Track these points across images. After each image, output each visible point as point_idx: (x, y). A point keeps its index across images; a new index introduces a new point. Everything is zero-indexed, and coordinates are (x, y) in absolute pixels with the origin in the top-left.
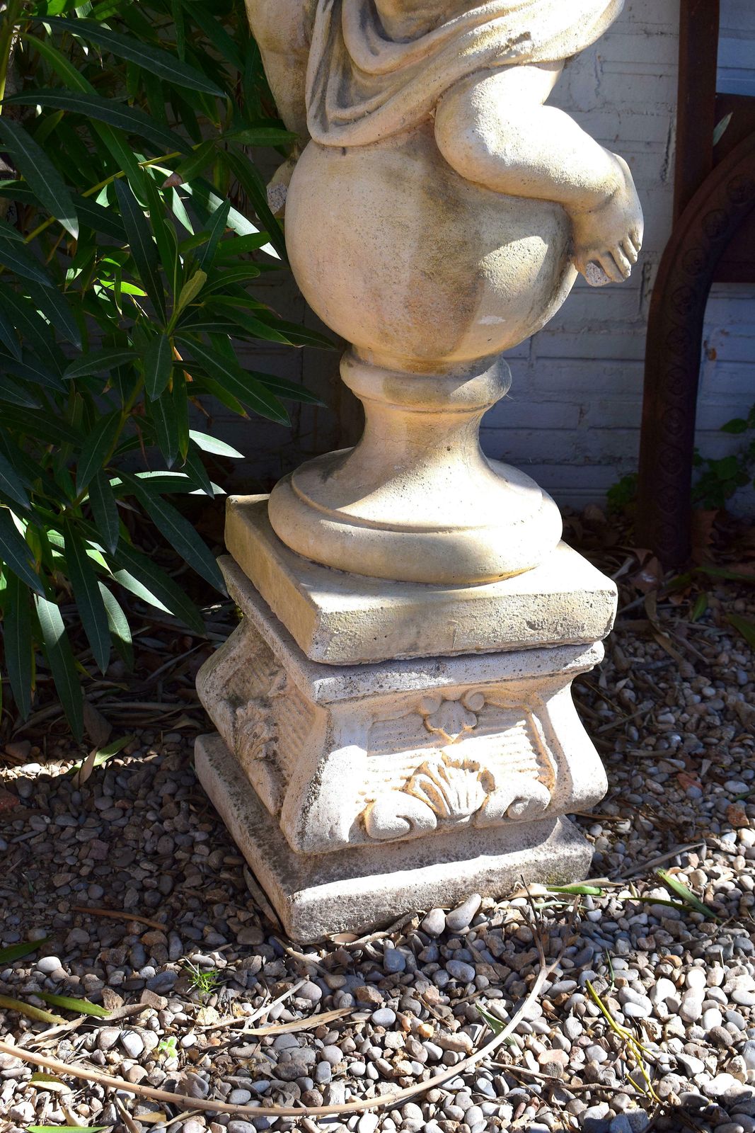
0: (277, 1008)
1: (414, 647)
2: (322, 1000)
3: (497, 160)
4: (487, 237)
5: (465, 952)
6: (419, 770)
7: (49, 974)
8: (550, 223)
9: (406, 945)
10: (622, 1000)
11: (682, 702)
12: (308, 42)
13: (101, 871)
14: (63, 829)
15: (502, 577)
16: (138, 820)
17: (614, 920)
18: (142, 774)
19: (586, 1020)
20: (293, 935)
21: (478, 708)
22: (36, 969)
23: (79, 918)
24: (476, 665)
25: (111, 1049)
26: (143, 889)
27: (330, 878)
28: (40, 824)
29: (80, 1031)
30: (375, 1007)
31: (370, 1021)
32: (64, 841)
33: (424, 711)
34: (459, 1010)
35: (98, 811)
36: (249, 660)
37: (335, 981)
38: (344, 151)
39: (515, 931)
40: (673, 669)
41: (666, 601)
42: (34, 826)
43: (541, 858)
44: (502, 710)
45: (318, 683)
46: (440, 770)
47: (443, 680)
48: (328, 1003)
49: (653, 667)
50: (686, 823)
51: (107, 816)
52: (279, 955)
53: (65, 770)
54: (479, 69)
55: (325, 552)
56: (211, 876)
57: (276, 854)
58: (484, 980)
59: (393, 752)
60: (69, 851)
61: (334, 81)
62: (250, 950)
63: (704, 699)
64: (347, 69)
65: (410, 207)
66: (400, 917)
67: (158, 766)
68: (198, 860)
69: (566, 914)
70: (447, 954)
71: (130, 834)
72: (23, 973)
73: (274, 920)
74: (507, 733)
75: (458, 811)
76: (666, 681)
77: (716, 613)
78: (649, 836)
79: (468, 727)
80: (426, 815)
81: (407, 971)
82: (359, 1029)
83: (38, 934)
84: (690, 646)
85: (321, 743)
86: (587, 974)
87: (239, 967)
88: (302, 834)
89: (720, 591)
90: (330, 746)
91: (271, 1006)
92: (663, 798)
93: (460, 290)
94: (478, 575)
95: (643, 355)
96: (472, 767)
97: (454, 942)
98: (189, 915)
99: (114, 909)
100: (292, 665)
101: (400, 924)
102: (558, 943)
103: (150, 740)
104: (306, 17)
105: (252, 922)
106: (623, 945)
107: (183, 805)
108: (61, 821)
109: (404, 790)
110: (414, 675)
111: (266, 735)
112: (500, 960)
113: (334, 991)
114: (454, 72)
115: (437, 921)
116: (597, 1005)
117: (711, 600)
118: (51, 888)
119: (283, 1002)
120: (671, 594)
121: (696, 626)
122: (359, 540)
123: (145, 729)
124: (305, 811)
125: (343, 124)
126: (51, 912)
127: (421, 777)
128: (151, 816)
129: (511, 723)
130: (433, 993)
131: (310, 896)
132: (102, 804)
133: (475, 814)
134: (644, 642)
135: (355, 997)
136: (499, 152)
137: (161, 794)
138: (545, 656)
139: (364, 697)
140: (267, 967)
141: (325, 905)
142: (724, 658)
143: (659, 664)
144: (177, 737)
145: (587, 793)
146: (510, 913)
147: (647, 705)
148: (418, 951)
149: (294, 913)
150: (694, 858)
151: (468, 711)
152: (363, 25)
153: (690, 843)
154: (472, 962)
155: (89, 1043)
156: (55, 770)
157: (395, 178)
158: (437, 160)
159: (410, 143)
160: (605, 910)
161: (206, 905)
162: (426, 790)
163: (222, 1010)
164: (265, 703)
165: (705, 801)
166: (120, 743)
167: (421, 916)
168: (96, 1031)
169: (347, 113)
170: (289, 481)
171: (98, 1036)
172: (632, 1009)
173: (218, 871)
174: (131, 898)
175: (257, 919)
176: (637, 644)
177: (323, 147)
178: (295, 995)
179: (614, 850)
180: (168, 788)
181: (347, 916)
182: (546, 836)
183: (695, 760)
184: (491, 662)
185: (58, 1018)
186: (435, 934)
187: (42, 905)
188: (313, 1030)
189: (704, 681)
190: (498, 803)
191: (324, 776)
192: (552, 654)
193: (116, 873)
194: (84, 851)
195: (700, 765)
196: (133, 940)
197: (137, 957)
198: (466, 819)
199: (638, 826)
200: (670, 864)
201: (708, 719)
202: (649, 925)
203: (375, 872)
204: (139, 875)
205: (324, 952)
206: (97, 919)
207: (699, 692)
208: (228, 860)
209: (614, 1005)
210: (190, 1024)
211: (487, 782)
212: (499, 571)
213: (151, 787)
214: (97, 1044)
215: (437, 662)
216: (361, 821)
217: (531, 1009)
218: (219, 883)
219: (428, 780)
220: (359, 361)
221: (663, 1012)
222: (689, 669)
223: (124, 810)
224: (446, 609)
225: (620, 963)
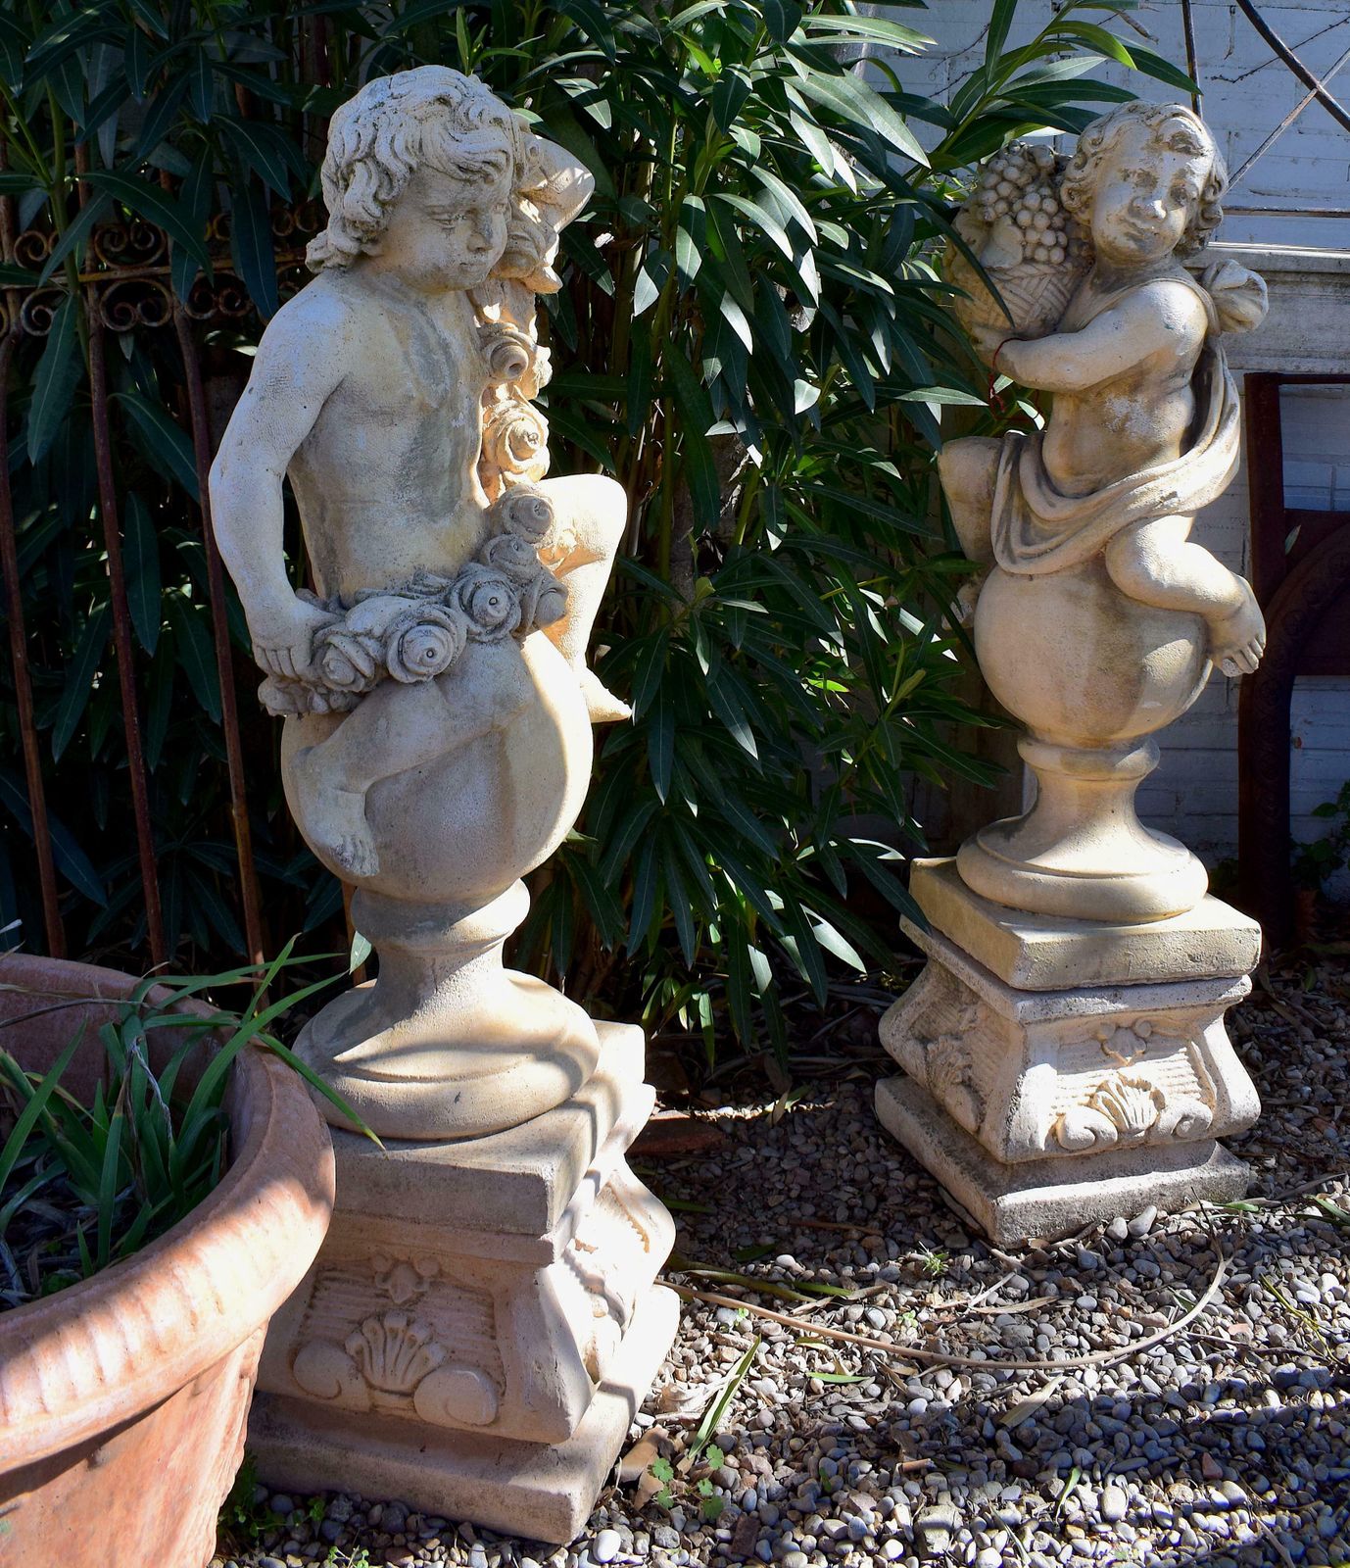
0: (991, 1294)
1: (1098, 975)
2: (1028, 1291)
3: (1158, 584)
4: (1148, 640)
5: (1149, 1254)
6: (1100, 1088)
7: (788, 1268)
8: (1194, 630)
9: (1095, 1248)
10: (1294, 1290)
11: (1307, 1060)
12: (991, 495)
13: (809, 1194)
14: (768, 1159)
15: (1167, 916)
16: (832, 1154)
17: (1273, 1231)
18: (827, 1116)
19: (1264, 1303)
20: (996, 1238)
21: (1147, 1035)
22: (774, 1265)
23: (798, 1230)
24: (1147, 993)
25: (857, 1322)
26: (850, 1208)
27: (1027, 1186)
28: (747, 1154)
29: (828, 1308)
30: (1077, 1295)
31: (1074, 1306)
32: (771, 1169)
33: (1102, 1036)
34: (1150, 1298)
35: (794, 1147)
36: (933, 1004)
37: (1039, 1275)
38: (1031, 577)
39: (1189, 1238)
40: (1292, 1034)
41: (1278, 975)
42: (743, 1156)
43: (1206, 1175)
44: (1166, 1037)
45: (1020, 1004)
46: (1118, 1088)
47: (1121, 1006)
48: (1036, 1291)
49: (1274, 1032)
50: (1327, 1156)
51: (804, 1149)
52: (985, 1255)
53: (756, 1113)
54: (1140, 519)
55: (1017, 897)
56: (911, 1195)
57: (974, 1169)
58: (1169, 1275)
59: (1077, 1072)
60: (777, 1177)
61: (1016, 525)
62: (956, 1253)
63: (1327, 1057)
64: (1026, 515)
65: (1088, 619)
66: (1088, 1225)
67: (839, 1111)
68: (895, 1184)
69: (1231, 1226)
70: (1133, 1255)
71: (828, 1164)
72: (765, 1269)
73: (976, 1227)
74: (1171, 1058)
75: (1135, 1125)
76: (1288, 1043)
77: (1326, 985)
78: (1294, 1169)
79: (1139, 1051)
80: (1109, 1127)
81: (1099, 1268)
82: (1067, 1312)
83: (768, 1240)
84: (1306, 1012)
85: (1018, 1061)
86: (1259, 1268)
87: (950, 1265)
88: (1007, 1140)
89: (1328, 967)
90: (1027, 1064)
91: (987, 1293)
92: (1303, 1140)
93: (1128, 681)
94: (1147, 914)
95: (1236, 746)
96: (1144, 1086)
97: (1137, 1245)
98: (898, 1226)
99: (829, 1221)
100: (991, 994)
101: (1085, 1233)
102: (1229, 1246)
103: (827, 1088)
104: (989, 476)
105: (954, 1230)
106: (1286, 1250)
107: (872, 1140)
108: (766, 1152)
109: (1089, 1105)
110: (1097, 1000)
111: (961, 1062)
112: (1178, 1260)
113: (1038, 1283)
114: (1122, 521)
115: (1121, 1228)
116: (1271, 1292)
117: (1323, 974)
118: (766, 1207)
119: (998, 1291)
120: (1282, 968)
121: (1309, 996)
122: (1047, 886)
123: (820, 1079)
124: (1009, 1120)
125: (1029, 557)
126: (773, 1225)
127: (1102, 1094)
128: (842, 1150)
129: (1174, 1050)
130: (1126, 1284)
131: (1011, 1200)
132: (794, 1140)
133: (1149, 1130)
134: (1262, 1011)
135: (1059, 1288)
136: (1160, 578)
137: (848, 1132)
138: (1202, 986)
139: (1056, 1019)
140: (976, 1265)
141: (1025, 1209)
142: (1340, 1024)
143: (1280, 1030)
144: (851, 1087)
145: (1243, 1114)
146: (1183, 1223)
147: (1274, 1064)
148: (1107, 1253)
149: (999, 1216)
150: (1338, 1185)
151: (1138, 1037)
152: (1039, 485)
153: (1332, 1172)
154: (1156, 1261)
155: (839, 1317)
156: (747, 1113)
157: (1074, 597)
158: (1107, 584)
159: (1084, 572)
160: (1265, 1225)
161: (912, 1218)
162: (1108, 1104)
163: (946, 1296)
164: (957, 1037)
165: (1341, 1141)
166: (802, 1090)
167: (1105, 1225)
168: (842, 1310)
169: (1031, 550)
170: (975, 841)
171: (846, 1312)
172: (1303, 1295)
173: (915, 1192)
174: (842, 1214)
175: (959, 1229)
176: (1256, 1013)
177: (1012, 575)
178: (1005, 1286)
179: (1264, 1181)
180: (855, 1127)
181: (1043, 1221)
182: (1208, 1157)
183: (1327, 1108)
184: (1158, 990)
185: (807, 1298)
186: (1119, 1238)
187: (764, 1219)
188: (1027, 1313)
189: (1325, 1043)
190: (1169, 1119)
191: (1023, 1090)
192: (1209, 985)
193: (822, 1197)
194: (790, 1177)
195: (1333, 1112)
196: (854, 1244)
197: (861, 1257)
198: (1142, 1134)
199: (1282, 1161)
200: (1318, 1190)
201: (1334, 1073)
202: (1306, 1236)
203: (1064, 1183)
204: (845, 1197)
205: (1022, 1256)
206: (815, 1230)
207: (1322, 1052)
208: (922, 1182)
209: (1286, 1293)
210: (922, 1305)
211: (1158, 1100)
212: (1163, 910)
213: (835, 1128)
214: (846, 1317)
215: (1114, 989)
216: (1053, 1133)
217: (1213, 1294)
218: (920, 1201)
219: (1109, 1097)
220: (1037, 740)
221: (1330, 1299)
222: (1308, 1033)
223: (818, 1145)
224: (1122, 942)
225: (1285, 1263)
